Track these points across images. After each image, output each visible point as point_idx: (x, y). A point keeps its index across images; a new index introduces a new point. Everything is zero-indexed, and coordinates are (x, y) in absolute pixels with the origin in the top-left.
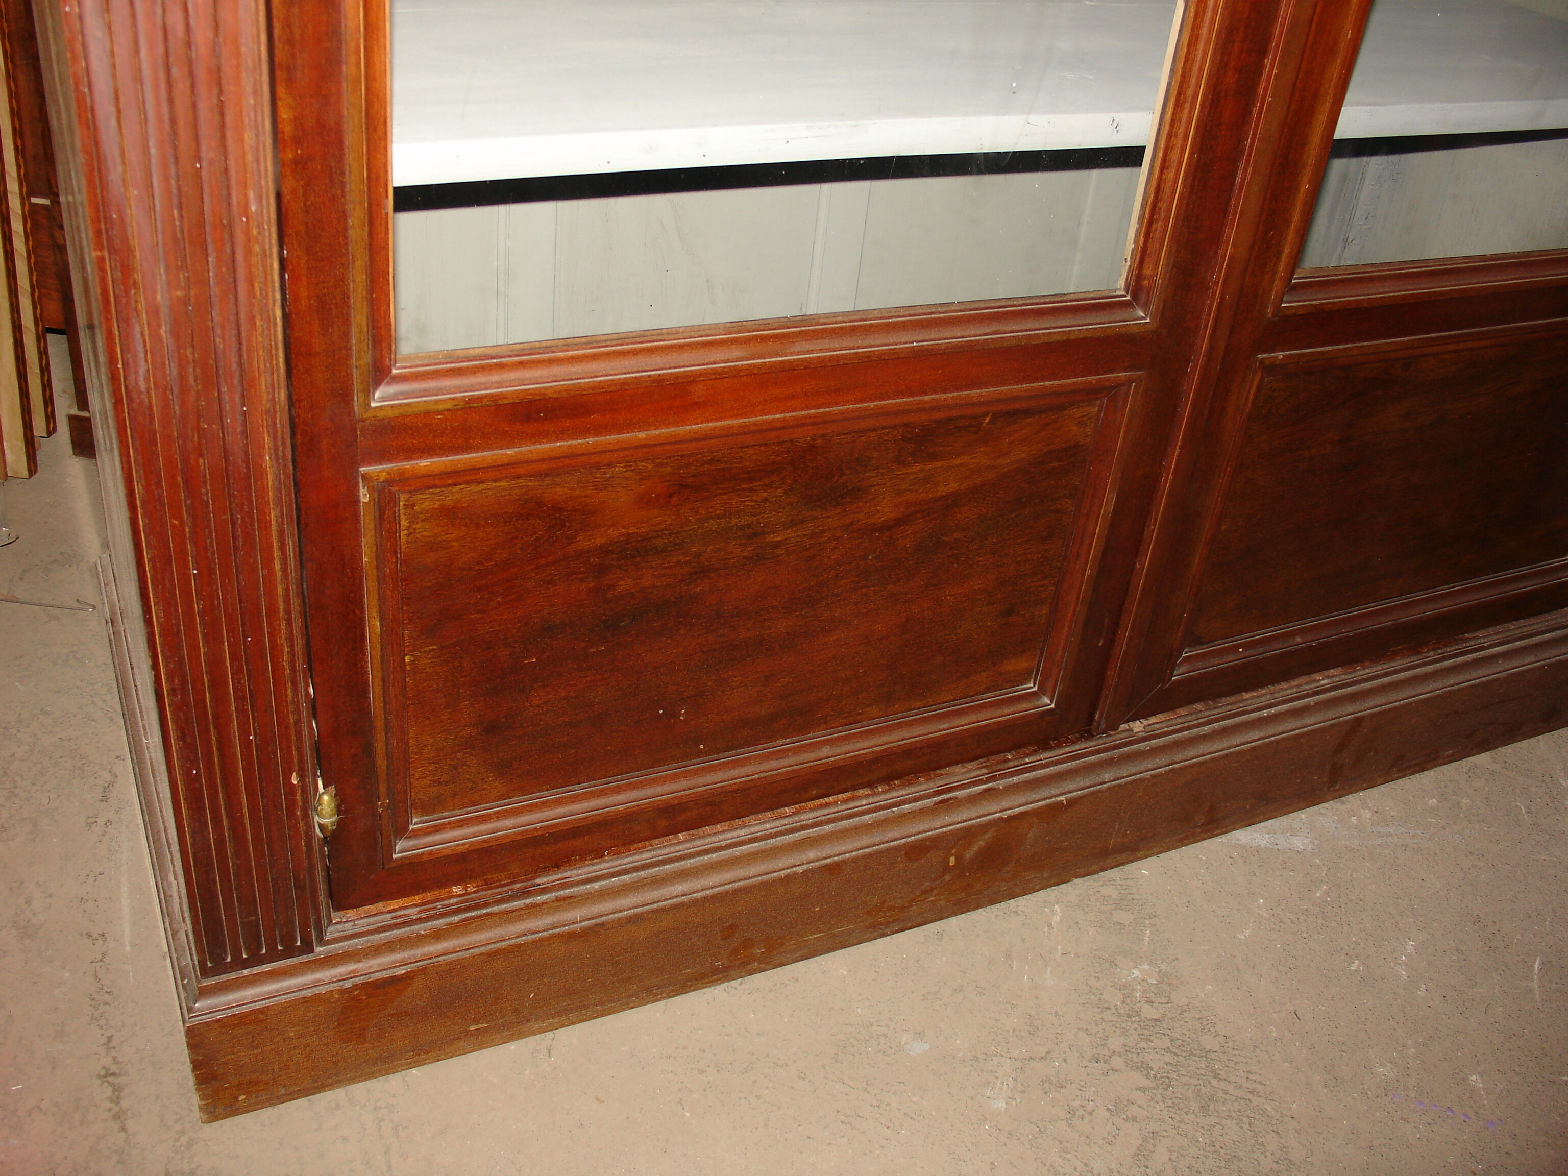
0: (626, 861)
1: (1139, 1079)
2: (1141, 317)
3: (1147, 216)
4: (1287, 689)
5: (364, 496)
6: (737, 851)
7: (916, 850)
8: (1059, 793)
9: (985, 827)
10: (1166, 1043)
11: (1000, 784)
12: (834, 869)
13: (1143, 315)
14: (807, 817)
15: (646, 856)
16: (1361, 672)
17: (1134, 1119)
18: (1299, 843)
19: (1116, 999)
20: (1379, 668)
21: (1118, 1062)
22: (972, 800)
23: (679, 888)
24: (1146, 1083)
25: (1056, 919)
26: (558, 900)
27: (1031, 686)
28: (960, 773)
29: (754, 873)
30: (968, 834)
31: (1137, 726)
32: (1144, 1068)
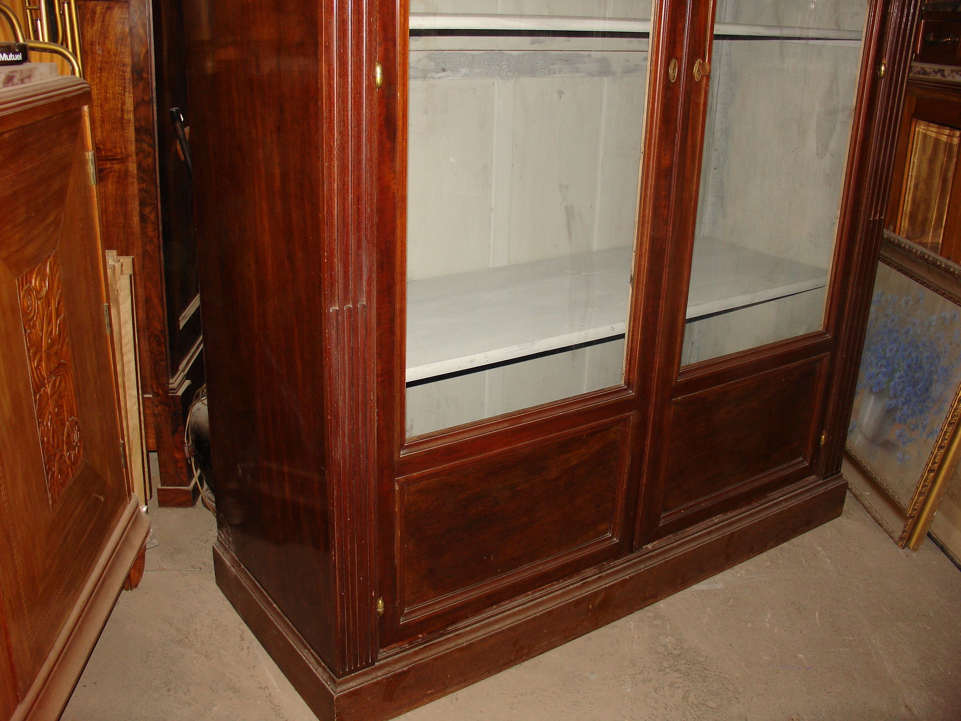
0: (477, 618)
1: (677, 674)
2: (631, 393)
3: (629, 359)
4: (703, 525)
5: (397, 488)
6: (515, 610)
7: (578, 603)
8: (625, 575)
9: (601, 591)
10: (684, 661)
11: (604, 574)
12: (550, 613)
13: (632, 392)
14: (537, 594)
15: (484, 616)
16: (730, 515)
17: (679, 687)
18: (719, 586)
19: (662, 650)
20: (736, 512)
21: (668, 670)
22: (594, 581)
23: (497, 626)
24: (680, 675)
25: (632, 626)
26: (456, 635)
27: (609, 535)
28: (589, 572)
29: (522, 618)
30: (595, 595)
31: (649, 546)
32: (678, 671)
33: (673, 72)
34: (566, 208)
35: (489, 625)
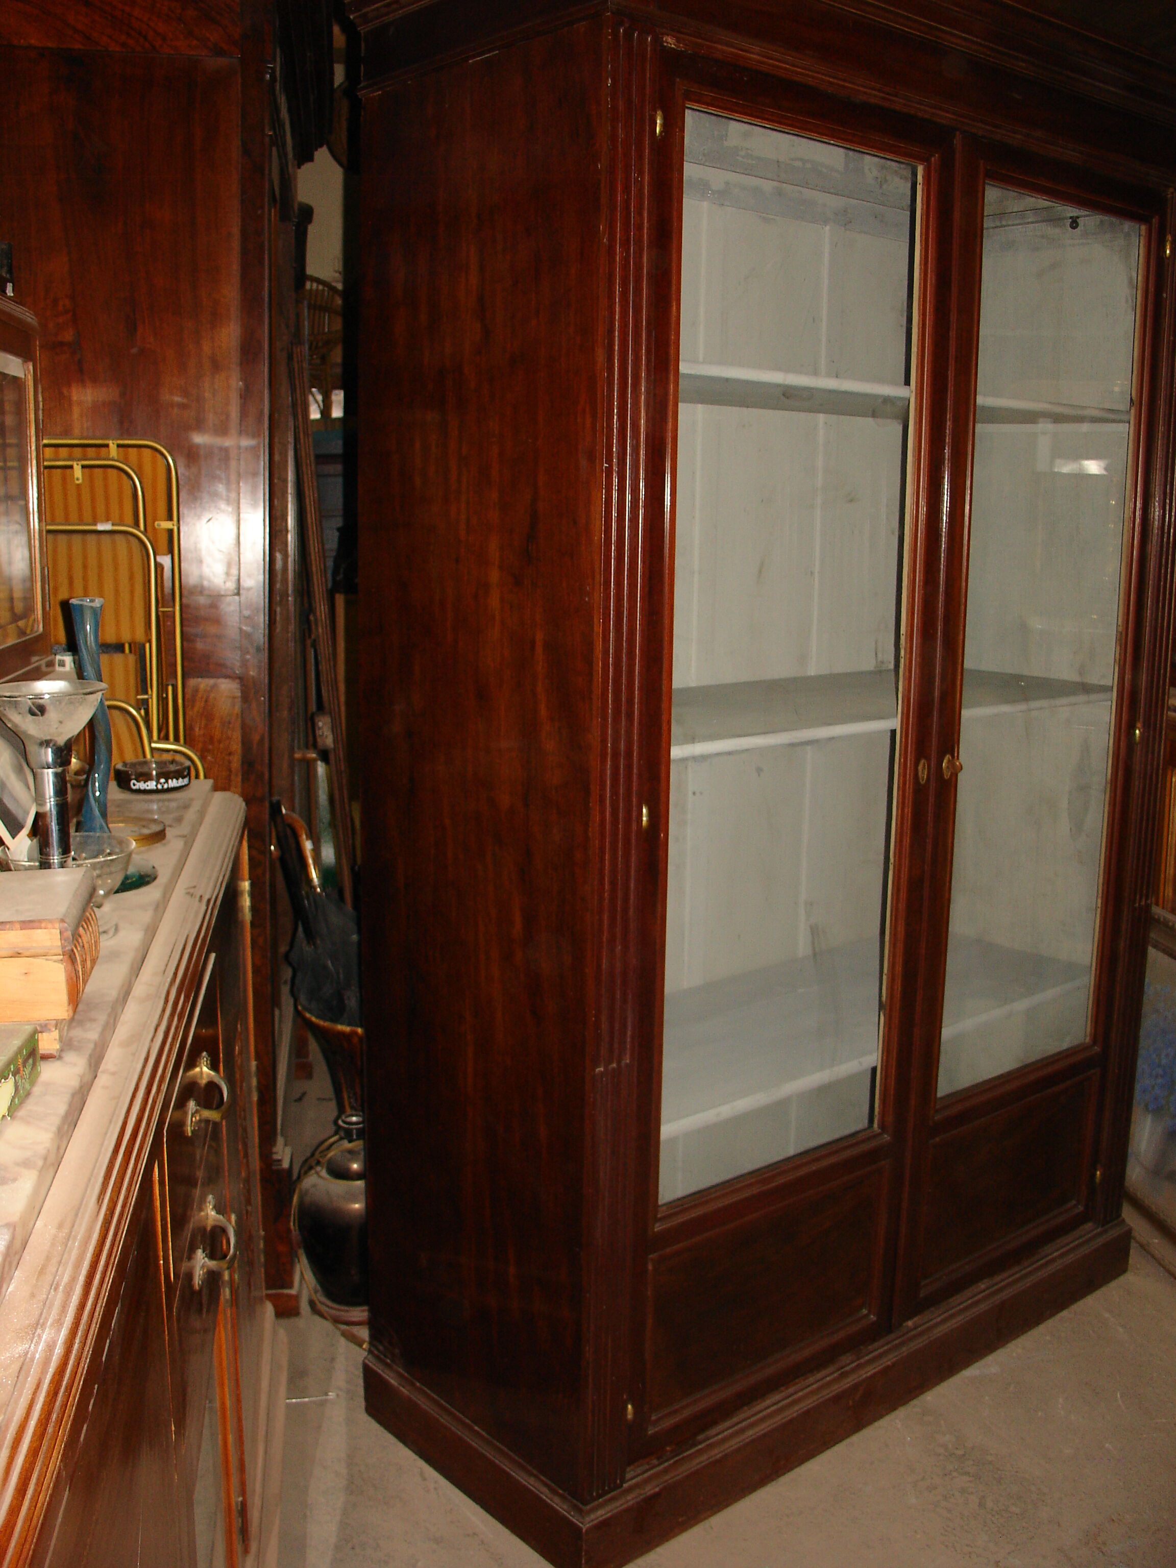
0: (728, 1423)
1: (965, 1478)
2: (886, 1137)
4: (968, 1293)
5: (650, 1267)
6: (769, 1411)
7: (837, 1399)
8: (887, 1361)
9: (864, 1380)
10: (971, 1463)
11: (862, 1361)
12: (807, 1412)
14: (791, 1390)
15: (735, 1420)
16: (998, 1278)
17: (972, 1493)
18: (994, 1369)
19: (941, 1450)
20: (1006, 1274)
21: (955, 1474)
22: (853, 1370)
23: (750, 1432)
24: (971, 1479)
25: (899, 1426)
26: (708, 1445)
27: (865, 1311)
28: (846, 1359)
29: (778, 1420)
30: (855, 1387)
31: (910, 1323)
32: (967, 1473)
33: (923, 774)
34: (811, 928)
35: (742, 1431)
